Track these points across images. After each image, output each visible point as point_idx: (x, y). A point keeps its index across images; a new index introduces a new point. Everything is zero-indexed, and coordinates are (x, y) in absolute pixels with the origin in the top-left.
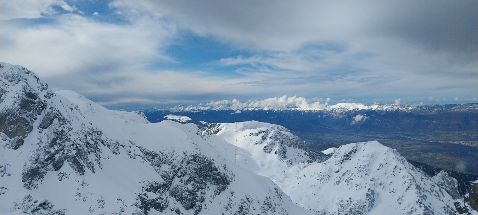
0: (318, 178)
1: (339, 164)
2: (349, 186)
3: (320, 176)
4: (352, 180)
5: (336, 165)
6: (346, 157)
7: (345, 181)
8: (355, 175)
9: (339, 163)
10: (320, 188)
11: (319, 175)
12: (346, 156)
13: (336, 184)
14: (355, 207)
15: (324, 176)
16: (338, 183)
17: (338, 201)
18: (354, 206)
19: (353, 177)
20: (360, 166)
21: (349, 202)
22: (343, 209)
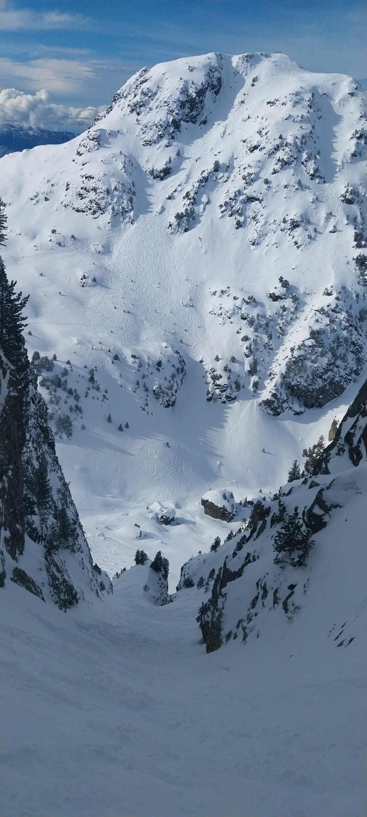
0: (80, 204)
1: (165, 141)
2: (252, 232)
3: (92, 195)
4: (255, 205)
5: (148, 143)
6: (187, 111)
7: (219, 210)
8: (267, 182)
9: (161, 137)
10: (107, 250)
11: (82, 192)
12: (188, 105)
13: (179, 225)
14: (332, 321)
15: (108, 192)
16: (188, 221)
17: (228, 304)
18: (327, 321)
19: (256, 189)
20: (278, 142)
21: (288, 303)
22: (265, 339)
